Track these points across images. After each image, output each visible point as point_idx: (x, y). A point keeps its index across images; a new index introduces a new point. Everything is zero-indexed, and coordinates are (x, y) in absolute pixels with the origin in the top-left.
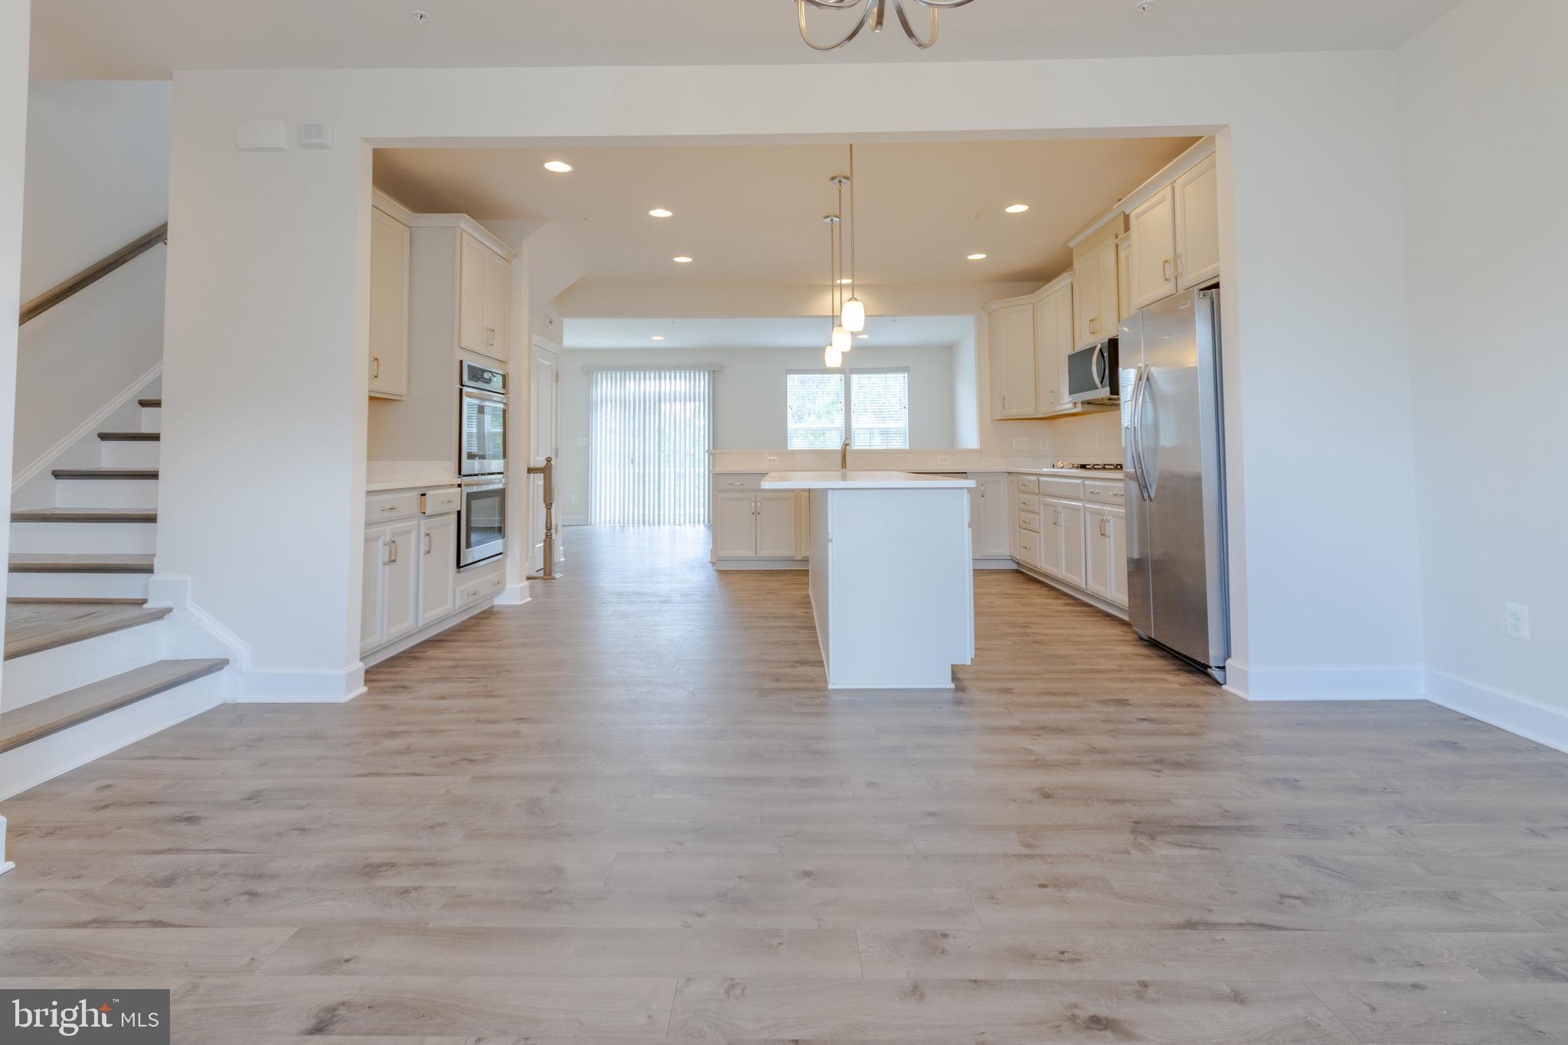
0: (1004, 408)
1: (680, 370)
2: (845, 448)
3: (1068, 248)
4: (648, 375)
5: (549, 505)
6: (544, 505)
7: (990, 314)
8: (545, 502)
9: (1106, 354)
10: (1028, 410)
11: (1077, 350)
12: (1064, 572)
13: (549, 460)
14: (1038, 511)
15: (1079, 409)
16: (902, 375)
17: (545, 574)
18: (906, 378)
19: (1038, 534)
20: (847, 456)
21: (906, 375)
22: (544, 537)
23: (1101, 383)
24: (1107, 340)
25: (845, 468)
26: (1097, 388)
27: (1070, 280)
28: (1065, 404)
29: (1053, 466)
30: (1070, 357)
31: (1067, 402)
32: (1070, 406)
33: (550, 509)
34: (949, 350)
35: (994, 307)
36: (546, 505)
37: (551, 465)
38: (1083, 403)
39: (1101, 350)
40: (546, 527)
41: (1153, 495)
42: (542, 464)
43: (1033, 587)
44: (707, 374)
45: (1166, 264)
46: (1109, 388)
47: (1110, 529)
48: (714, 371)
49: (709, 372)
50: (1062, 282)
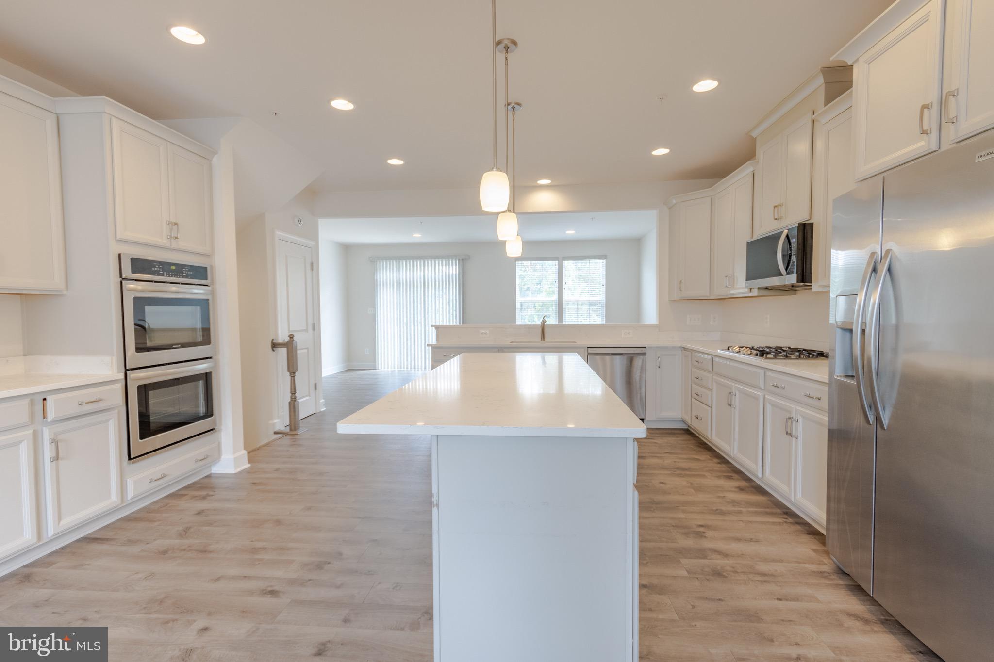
0: (681, 290)
1: (439, 259)
2: (544, 323)
3: (752, 137)
4: (426, 262)
5: (293, 375)
6: (288, 373)
7: (670, 208)
8: (289, 371)
9: (793, 240)
10: (703, 292)
11: (756, 237)
12: (736, 451)
13: (291, 337)
14: (711, 388)
15: (755, 293)
16: (601, 261)
17: (291, 430)
18: (605, 263)
19: (709, 408)
20: (546, 331)
21: (605, 261)
22: (289, 400)
23: (786, 269)
24: (797, 225)
25: (544, 340)
26: (780, 274)
27: (752, 169)
28: (739, 288)
29: (728, 349)
30: (750, 245)
31: (741, 286)
32: (746, 290)
33: (294, 377)
34: (636, 243)
35: (674, 201)
36: (291, 374)
37: (293, 341)
38: (759, 288)
39: (787, 236)
40: (291, 392)
41: (886, 422)
42: (287, 339)
43: (704, 456)
44: (457, 262)
45: (926, 110)
46: (796, 275)
47: (799, 429)
48: (463, 260)
49: (459, 260)
50: (743, 174)
